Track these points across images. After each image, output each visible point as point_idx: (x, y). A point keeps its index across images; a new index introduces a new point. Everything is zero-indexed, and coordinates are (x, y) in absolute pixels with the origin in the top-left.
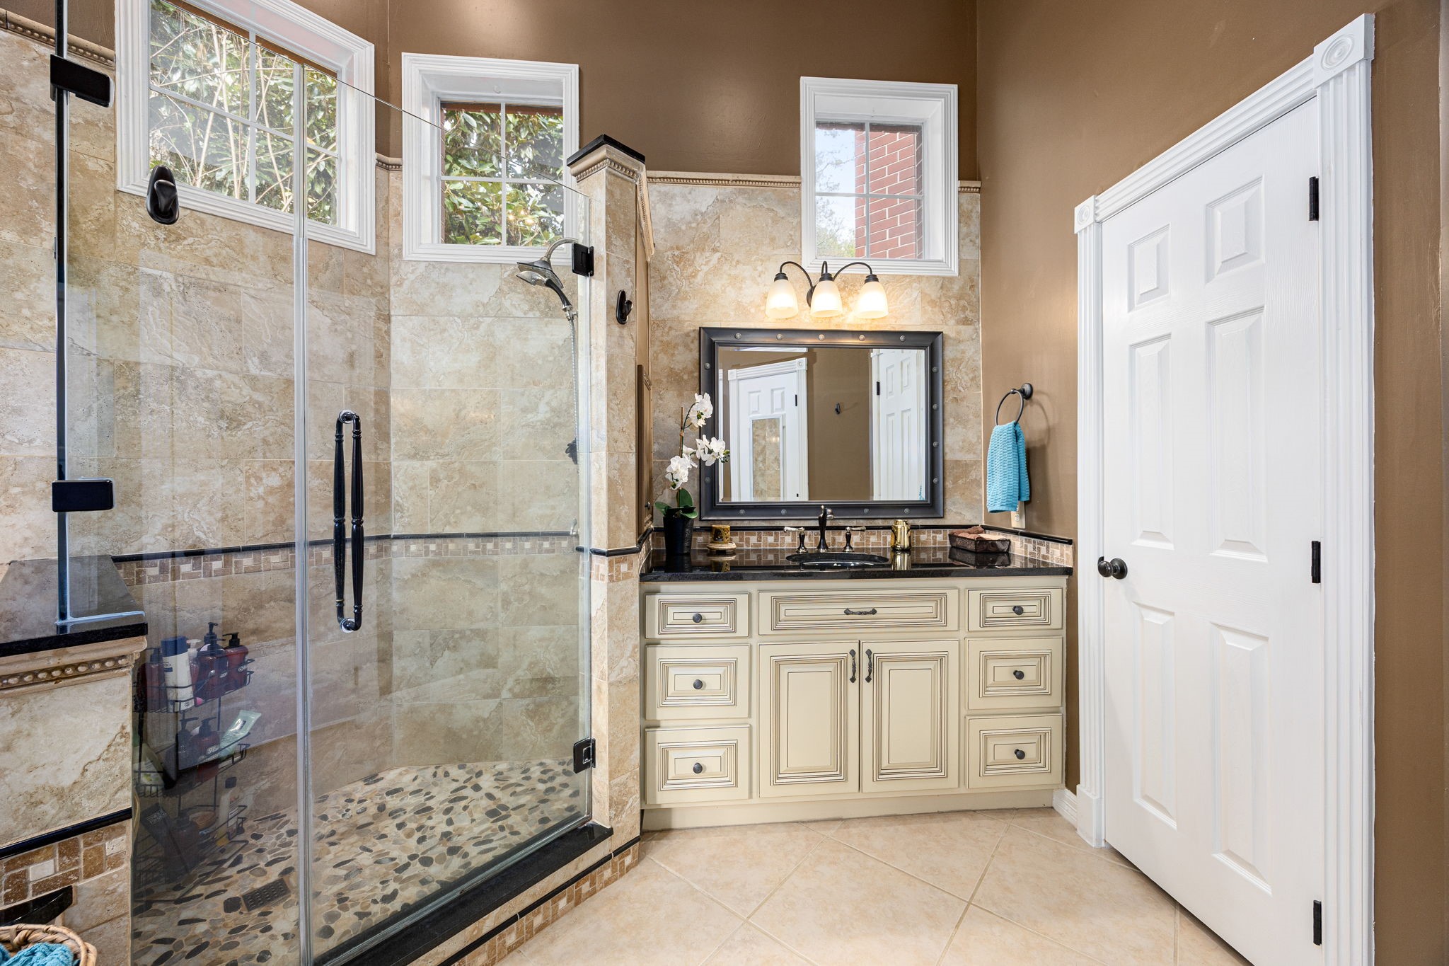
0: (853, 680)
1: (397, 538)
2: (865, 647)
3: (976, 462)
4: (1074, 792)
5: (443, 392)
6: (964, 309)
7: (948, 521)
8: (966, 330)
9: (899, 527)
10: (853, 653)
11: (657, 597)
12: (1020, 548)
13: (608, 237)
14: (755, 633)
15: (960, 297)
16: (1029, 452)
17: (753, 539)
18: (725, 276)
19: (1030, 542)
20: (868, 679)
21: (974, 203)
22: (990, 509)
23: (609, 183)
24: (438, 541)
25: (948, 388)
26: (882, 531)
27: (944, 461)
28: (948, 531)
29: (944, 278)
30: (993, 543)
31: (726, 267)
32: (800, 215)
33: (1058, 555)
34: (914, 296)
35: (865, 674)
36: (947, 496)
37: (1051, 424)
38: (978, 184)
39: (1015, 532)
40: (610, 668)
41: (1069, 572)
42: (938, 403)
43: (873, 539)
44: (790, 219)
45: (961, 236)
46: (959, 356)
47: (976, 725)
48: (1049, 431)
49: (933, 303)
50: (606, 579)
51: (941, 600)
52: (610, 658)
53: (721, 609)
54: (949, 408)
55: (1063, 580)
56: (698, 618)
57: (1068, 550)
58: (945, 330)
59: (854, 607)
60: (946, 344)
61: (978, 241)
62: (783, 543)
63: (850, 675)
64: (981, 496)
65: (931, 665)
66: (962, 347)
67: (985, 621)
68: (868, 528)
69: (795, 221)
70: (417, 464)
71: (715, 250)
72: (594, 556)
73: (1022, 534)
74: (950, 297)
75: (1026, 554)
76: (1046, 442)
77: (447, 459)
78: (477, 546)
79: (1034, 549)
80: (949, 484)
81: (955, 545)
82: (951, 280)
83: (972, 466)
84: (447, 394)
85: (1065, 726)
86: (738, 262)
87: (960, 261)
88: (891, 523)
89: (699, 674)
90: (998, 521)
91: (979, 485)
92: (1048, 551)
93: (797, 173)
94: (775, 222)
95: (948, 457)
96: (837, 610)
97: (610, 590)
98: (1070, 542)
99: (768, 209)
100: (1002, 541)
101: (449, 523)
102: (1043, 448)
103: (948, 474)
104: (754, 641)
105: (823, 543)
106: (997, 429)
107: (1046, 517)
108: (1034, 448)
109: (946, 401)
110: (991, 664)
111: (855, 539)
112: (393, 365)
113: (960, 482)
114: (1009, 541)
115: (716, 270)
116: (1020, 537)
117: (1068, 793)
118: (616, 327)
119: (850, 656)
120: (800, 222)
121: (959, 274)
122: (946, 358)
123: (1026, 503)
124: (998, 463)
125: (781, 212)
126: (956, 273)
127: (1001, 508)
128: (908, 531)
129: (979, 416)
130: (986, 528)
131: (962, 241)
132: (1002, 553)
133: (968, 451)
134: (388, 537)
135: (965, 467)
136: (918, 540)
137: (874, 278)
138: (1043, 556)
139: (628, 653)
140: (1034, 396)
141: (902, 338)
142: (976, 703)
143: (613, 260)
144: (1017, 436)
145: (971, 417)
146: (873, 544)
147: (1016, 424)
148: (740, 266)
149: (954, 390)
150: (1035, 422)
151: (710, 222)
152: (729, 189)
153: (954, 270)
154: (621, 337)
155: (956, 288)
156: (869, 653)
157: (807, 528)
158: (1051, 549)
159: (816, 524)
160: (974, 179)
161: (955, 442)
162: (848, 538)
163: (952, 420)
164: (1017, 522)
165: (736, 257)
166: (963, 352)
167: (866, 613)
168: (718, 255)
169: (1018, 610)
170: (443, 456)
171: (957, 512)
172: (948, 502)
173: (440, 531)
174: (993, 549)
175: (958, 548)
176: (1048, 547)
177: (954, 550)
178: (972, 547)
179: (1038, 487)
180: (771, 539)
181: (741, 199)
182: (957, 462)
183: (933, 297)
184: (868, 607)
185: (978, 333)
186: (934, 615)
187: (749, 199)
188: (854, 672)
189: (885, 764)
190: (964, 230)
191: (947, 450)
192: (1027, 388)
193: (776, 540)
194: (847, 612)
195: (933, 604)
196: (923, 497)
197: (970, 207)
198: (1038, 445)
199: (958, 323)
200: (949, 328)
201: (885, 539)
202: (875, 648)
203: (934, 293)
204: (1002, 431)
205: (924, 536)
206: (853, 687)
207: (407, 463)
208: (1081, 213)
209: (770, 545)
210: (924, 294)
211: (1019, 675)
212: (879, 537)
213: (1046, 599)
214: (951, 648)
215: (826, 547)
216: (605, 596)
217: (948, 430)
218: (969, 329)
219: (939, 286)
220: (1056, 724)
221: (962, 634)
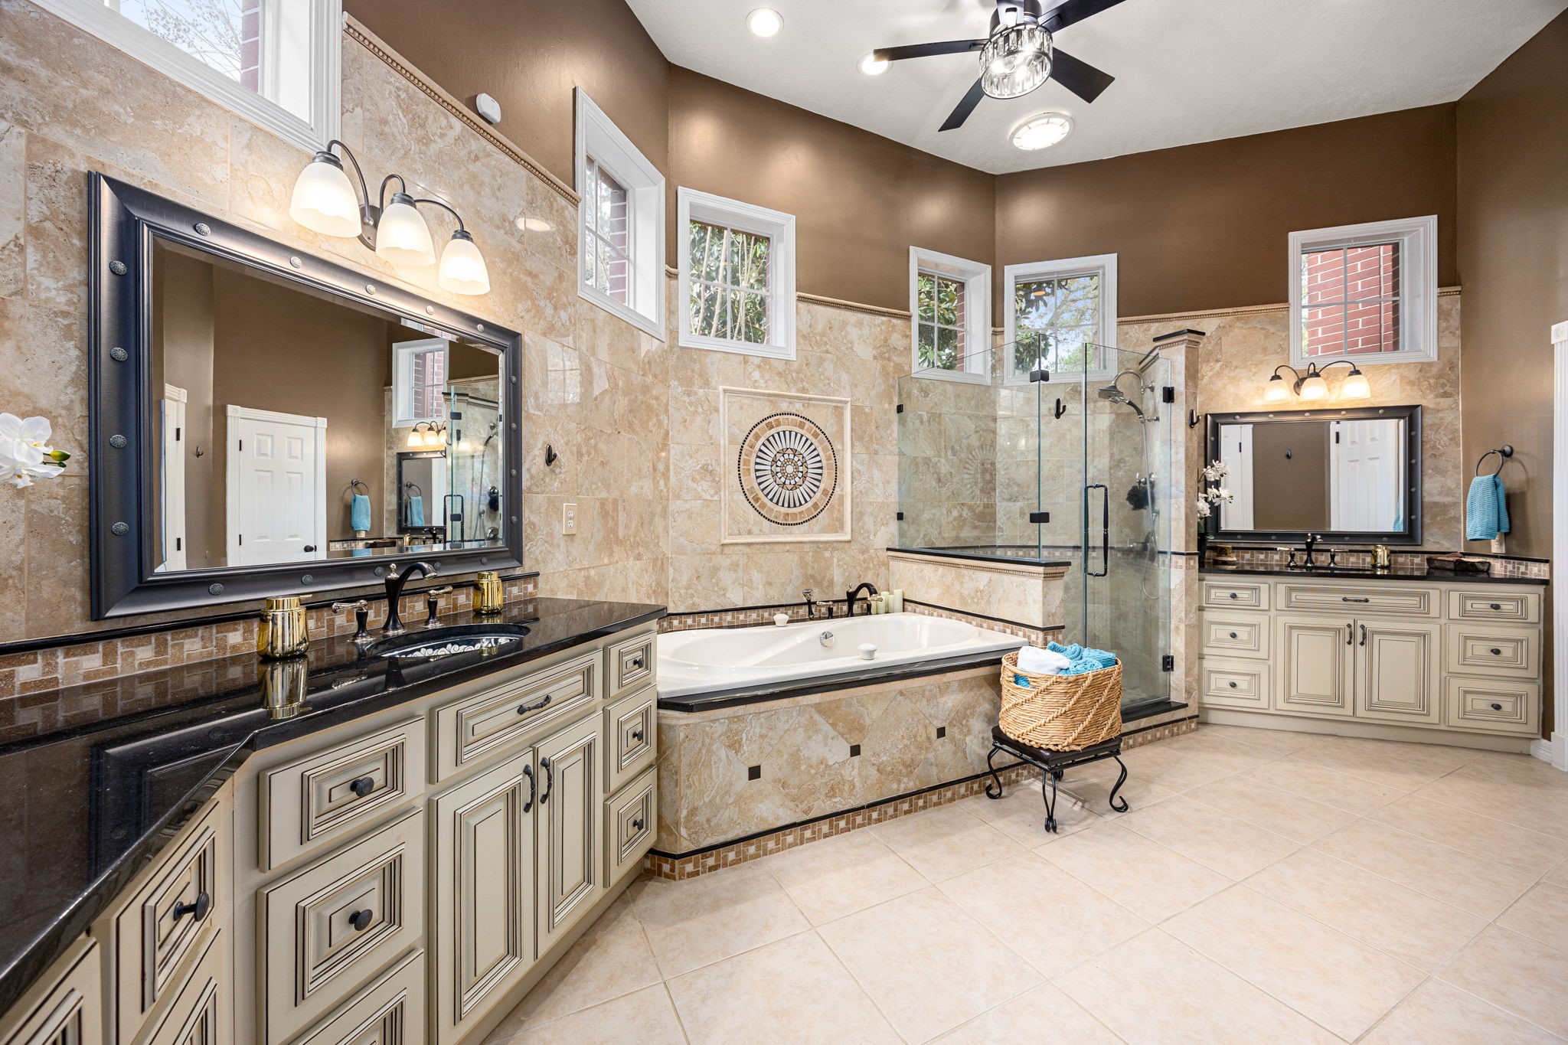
0: (1349, 643)
1: (1000, 547)
2: (1359, 623)
3: (1455, 504)
4: (1550, 740)
5: (1028, 462)
6: (1443, 385)
7: (1427, 547)
8: (1446, 402)
9: (1379, 550)
10: (1349, 626)
11: (1205, 582)
12: (1498, 568)
13: (1186, 382)
14: (1272, 609)
15: (1439, 377)
16: (1509, 497)
17: (1248, 556)
18: (1226, 378)
19: (1509, 563)
20: (1362, 644)
21: (1455, 304)
22: (1469, 538)
23: (1187, 352)
24: (1024, 549)
25: (1427, 446)
26: (1361, 554)
27: (1422, 502)
28: (1426, 556)
29: (1423, 363)
30: (1473, 564)
31: (1226, 372)
32: (1288, 330)
33: (1536, 571)
34: (1393, 379)
35: (1359, 639)
36: (1425, 529)
37: (1530, 475)
38: (1459, 288)
39: (1495, 556)
40: (1186, 617)
41: (1547, 583)
42: (1416, 458)
43: (1353, 559)
44: (1280, 334)
45: (1441, 329)
46: (1437, 421)
47: (1455, 684)
48: (1528, 481)
49: (1411, 383)
50: (1184, 568)
51: (1424, 596)
52: (1186, 611)
53: (1249, 592)
54: (1427, 463)
55: (1541, 589)
56: (1234, 596)
57: (1545, 567)
58: (1424, 403)
59: (1348, 596)
60: (1425, 412)
61: (1458, 332)
62: (1272, 560)
63: (1347, 639)
64: (1460, 530)
65: (1415, 639)
66: (1441, 415)
67: (1464, 613)
68: (1350, 551)
69: (1284, 335)
70: (1011, 504)
71: (1218, 361)
72: (1173, 556)
73: (1502, 557)
74: (1429, 378)
75: (1505, 572)
76: (1525, 489)
77: (1030, 501)
78: (1049, 553)
79: (1514, 568)
80: (1427, 520)
81: (1433, 566)
82: (1430, 364)
83: (1450, 506)
84: (1030, 463)
85: (1542, 694)
86: (1236, 367)
87: (1439, 349)
88: (1372, 548)
89: (1234, 629)
90: (1477, 548)
91: (1458, 520)
92: (1527, 569)
93: (1286, 300)
94: (1266, 337)
95: (1426, 499)
96: (1338, 598)
97: (1186, 574)
98: (1547, 561)
99: (1261, 328)
100: (1482, 563)
101: (1030, 539)
102: (1522, 495)
103: (1425, 511)
104: (1273, 613)
105: (1309, 559)
106: (1477, 479)
107: (1526, 543)
108: (1515, 494)
109: (1424, 457)
110: (1470, 643)
111: (1337, 559)
112: (998, 447)
113: (1439, 518)
114: (1489, 563)
115: (1219, 374)
116: (1500, 560)
117: (1545, 741)
118: (1189, 430)
119: (1347, 628)
120: (1289, 335)
121: (1439, 359)
122: (1425, 424)
123: (1506, 534)
124: (1477, 504)
125: (1272, 329)
126: (1435, 358)
127: (1483, 537)
128: (1388, 556)
129: (1459, 467)
130: (1465, 554)
131: (1441, 334)
132: (1482, 571)
133: (1447, 495)
134: (995, 546)
135: (1444, 508)
136: (1396, 562)
137: (1358, 372)
138: (1522, 573)
139: (1193, 611)
140: (1514, 455)
141: (1381, 411)
142: (1454, 667)
143: (1188, 394)
144: (1496, 485)
145: (1450, 468)
146: (1352, 563)
147: (1495, 476)
148: (1238, 370)
149: (1433, 448)
150: (1514, 476)
151: (1213, 342)
152: (1229, 318)
153: (1433, 356)
154: (1192, 435)
155: (1435, 370)
156: (1362, 627)
157: (1296, 550)
158: (1529, 568)
159: (1304, 547)
160: (1455, 285)
161: (1432, 488)
162: (1333, 557)
163: (1430, 471)
164: (1495, 547)
165: (1235, 364)
166: (1442, 419)
167: (1360, 601)
168: (1220, 364)
169: (1497, 607)
170: (1028, 499)
171: (1434, 541)
172: (1426, 534)
173: (1025, 544)
174: (1472, 568)
175: (1436, 568)
176: (1527, 566)
177: (1433, 570)
178: (1452, 566)
179: (1517, 522)
180: (1262, 557)
181: (1239, 324)
182: (1435, 504)
183: (1412, 379)
184: (1363, 597)
185: (1458, 404)
186: (1418, 605)
187: (1246, 323)
188: (1351, 638)
189: (1375, 700)
190: (1444, 324)
191: (1425, 494)
192: (1507, 449)
193: (1266, 557)
194: (1345, 600)
195: (1418, 599)
196: (1401, 530)
197: (1450, 307)
198: (1518, 491)
199: (1437, 396)
200: (1427, 401)
201: (1364, 560)
202: (1367, 624)
203: (1412, 375)
204: (1481, 482)
205: (1401, 559)
206: (1349, 648)
207: (1005, 504)
208: (1557, 330)
209: (1261, 560)
210: (1403, 378)
211: (1498, 707)
212: (1358, 558)
213: (1522, 601)
214: (1433, 629)
215: (1312, 562)
216: (1184, 577)
217: (1426, 479)
218: (1448, 401)
219: (1418, 370)
220: (1533, 691)
221: (1443, 621)
